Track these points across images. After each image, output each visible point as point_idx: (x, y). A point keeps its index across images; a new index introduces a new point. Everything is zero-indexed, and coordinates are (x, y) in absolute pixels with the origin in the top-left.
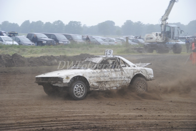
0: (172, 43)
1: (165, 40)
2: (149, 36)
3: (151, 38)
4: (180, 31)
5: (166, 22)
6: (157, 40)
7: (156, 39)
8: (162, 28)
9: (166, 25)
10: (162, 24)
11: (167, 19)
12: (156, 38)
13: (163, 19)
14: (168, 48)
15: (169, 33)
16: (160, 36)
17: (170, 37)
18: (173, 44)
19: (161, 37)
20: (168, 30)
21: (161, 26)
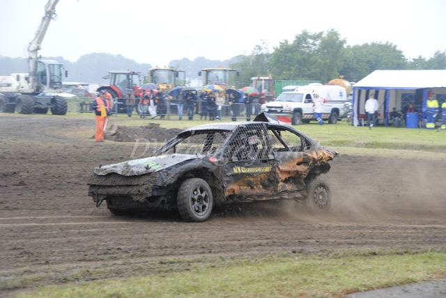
0: (48, 94)
1: (35, 88)
2: (5, 79)
3: (9, 85)
4: (63, 72)
5: (37, 55)
6: (21, 89)
7: (18, 87)
8: (29, 65)
9: (39, 60)
10: (30, 58)
11: (38, 49)
12: (18, 85)
13: (32, 49)
14: (40, 103)
15: (43, 74)
16: (26, 81)
17: (45, 83)
18: (50, 96)
19: (28, 82)
20: (42, 70)
21: (29, 62)
